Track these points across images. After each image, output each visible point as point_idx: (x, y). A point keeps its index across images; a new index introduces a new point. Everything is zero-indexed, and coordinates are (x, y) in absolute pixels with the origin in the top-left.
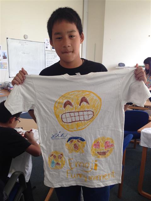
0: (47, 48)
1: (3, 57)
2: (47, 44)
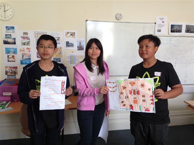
0: (159, 31)
1: (78, 47)
2: (160, 26)
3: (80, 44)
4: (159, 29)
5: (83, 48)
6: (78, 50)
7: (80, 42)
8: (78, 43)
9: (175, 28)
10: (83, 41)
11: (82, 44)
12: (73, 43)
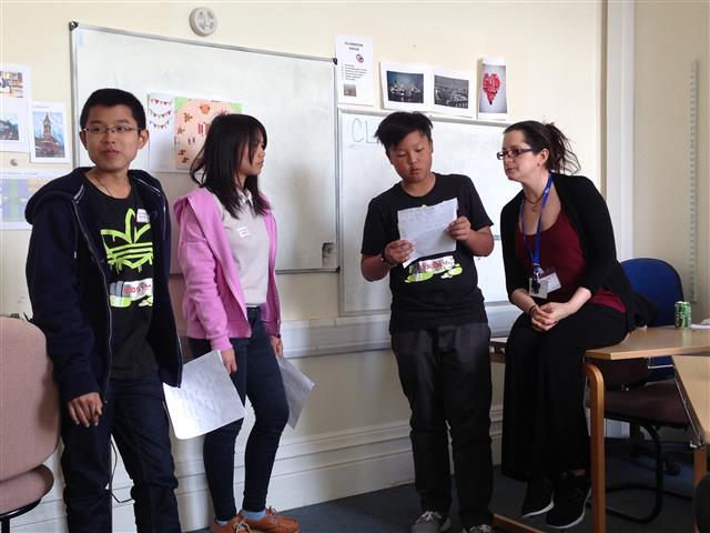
0: (350, 92)
1: (38, 141)
2: (352, 72)
3: (47, 126)
4: (350, 83)
5: (63, 148)
6: (37, 155)
7: (47, 119)
8: (35, 122)
9: (401, 86)
10: (59, 114)
11: (54, 130)
12: (13, 123)
